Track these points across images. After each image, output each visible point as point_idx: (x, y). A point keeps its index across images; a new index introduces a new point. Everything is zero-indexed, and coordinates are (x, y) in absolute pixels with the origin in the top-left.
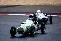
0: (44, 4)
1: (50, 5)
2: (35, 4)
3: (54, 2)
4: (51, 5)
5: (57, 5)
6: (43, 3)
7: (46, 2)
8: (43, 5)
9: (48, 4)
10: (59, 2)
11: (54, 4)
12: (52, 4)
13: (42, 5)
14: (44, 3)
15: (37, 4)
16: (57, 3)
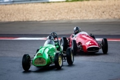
0: (25, 20)
1: (34, 21)
2: (9, 20)
3: (40, 16)
4: (36, 21)
5: (46, 21)
6: (22, 18)
7: (27, 17)
8: (23, 21)
9: (30, 20)
10: (49, 17)
11: (41, 20)
12: (38, 20)
13: (21, 22)
14: (24, 18)
15: (13, 21)
16: (46, 18)
